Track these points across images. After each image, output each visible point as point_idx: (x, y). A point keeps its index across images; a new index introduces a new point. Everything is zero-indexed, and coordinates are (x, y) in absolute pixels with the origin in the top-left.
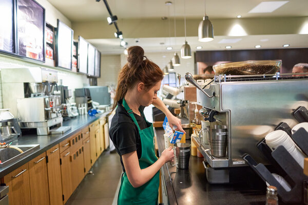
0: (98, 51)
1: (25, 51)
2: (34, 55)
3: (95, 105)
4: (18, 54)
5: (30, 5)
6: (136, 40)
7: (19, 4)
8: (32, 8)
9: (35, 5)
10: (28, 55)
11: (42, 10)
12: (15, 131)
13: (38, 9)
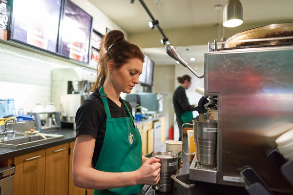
0: (152, 61)
1: (68, 52)
2: (78, 57)
3: (144, 111)
4: (61, 54)
5: (78, 13)
6: (187, 48)
7: (66, 11)
8: (79, 15)
9: (82, 14)
10: (71, 56)
11: (90, 19)
12: (56, 123)
13: (85, 17)
